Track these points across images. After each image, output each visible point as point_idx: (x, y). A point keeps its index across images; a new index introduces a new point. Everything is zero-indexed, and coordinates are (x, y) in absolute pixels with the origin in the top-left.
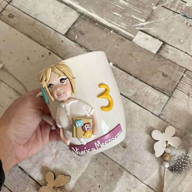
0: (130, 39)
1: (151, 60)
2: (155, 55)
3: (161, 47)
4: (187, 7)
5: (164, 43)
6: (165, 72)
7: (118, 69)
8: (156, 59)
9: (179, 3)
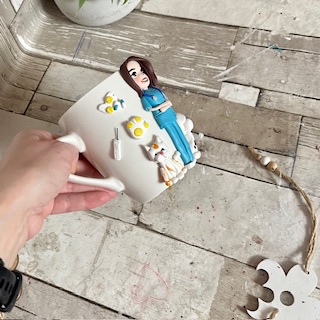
0: (216, 96)
1: (252, 116)
2: (254, 109)
3: (259, 96)
4: (274, 37)
5: (262, 90)
6: (276, 127)
7: (212, 140)
8: (259, 113)
9: (262, 34)
